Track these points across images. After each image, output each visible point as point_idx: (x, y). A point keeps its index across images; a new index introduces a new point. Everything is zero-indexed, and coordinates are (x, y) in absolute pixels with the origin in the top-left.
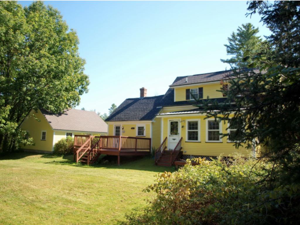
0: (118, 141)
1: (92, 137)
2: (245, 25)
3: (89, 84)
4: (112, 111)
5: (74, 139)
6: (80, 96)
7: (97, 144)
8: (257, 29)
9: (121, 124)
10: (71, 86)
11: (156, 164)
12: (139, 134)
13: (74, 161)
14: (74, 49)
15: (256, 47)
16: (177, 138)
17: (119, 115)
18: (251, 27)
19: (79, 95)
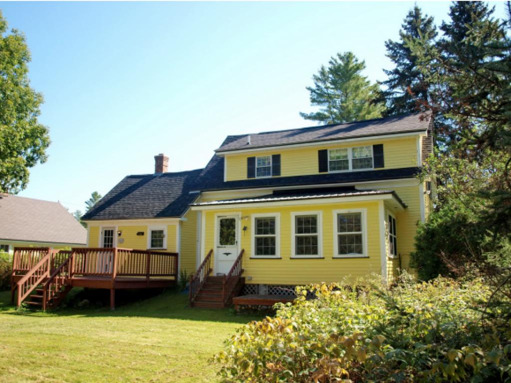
0: (112, 259)
1: (54, 252)
2: (342, 55)
3: (48, 146)
4: (93, 205)
5: (14, 258)
6: (28, 169)
7: (66, 264)
8: (363, 63)
9: (116, 225)
10: (9, 147)
11: (192, 305)
12: (152, 246)
13: (13, 303)
14: (19, 71)
15: (361, 95)
16: (234, 251)
17: (112, 206)
18: (352, 58)
19: (26, 165)
